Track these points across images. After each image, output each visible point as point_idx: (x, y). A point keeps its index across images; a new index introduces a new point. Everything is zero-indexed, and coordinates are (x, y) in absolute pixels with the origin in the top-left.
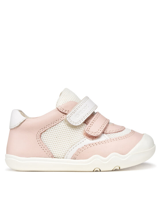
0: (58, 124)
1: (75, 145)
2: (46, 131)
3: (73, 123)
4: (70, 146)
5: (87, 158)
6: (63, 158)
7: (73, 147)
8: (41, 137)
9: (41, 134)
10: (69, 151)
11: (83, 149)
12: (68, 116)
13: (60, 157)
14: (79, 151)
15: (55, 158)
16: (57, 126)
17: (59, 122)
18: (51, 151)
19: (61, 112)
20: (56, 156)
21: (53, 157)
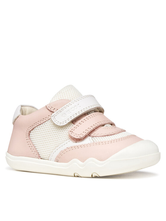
0: (44, 123)
1: (59, 147)
2: (34, 129)
3: (57, 122)
4: (54, 148)
5: (67, 162)
6: (48, 159)
7: (57, 149)
8: (30, 136)
9: (30, 132)
10: (53, 153)
11: (65, 152)
12: (53, 114)
13: (46, 158)
14: (62, 153)
15: (41, 158)
16: (43, 125)
17: (46, 120)
18: (38, 151)
19: (48, 110)
20: (42, 157)
21: (40, 157)
